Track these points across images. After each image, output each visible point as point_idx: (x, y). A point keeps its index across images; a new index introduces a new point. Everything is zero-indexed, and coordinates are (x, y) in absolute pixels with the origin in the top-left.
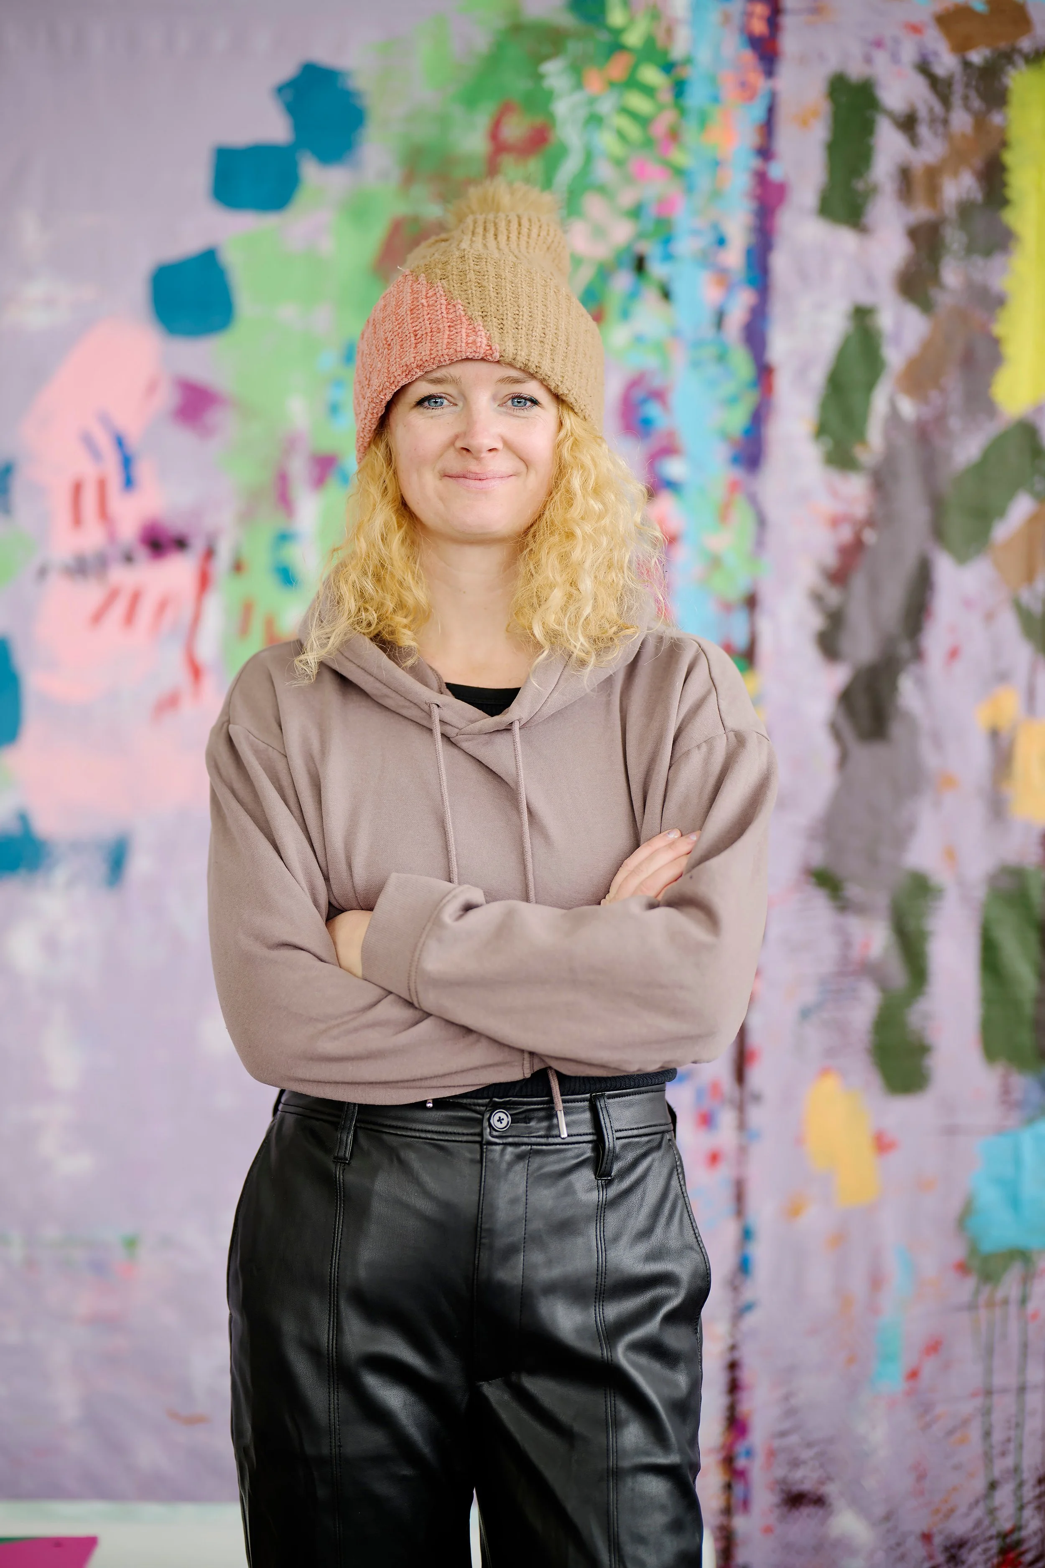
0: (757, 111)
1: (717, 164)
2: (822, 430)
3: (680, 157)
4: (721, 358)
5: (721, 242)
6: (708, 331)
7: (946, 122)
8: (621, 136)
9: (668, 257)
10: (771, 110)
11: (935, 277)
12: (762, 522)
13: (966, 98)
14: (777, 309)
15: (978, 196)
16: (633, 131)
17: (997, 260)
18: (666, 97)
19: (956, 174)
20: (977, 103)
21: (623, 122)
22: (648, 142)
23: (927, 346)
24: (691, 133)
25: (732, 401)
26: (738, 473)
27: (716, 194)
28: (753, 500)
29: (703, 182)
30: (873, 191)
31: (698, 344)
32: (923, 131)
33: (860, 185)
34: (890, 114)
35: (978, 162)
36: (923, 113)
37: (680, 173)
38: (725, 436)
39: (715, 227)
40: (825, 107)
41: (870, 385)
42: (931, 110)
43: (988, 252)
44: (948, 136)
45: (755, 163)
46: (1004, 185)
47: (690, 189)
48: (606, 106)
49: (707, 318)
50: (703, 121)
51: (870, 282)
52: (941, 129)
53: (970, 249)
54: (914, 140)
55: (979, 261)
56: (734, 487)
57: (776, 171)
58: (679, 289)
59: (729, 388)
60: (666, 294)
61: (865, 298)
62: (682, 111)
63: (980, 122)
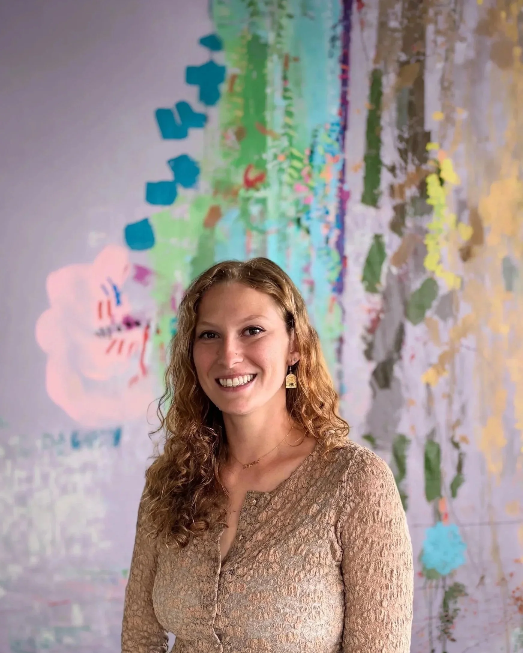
0: (339, 166)
1: (325, 185)
2: (364, 279)
3: (312, 183)
4: (328, 254)
5: (327, 213)
6: (323, 245)
7: (406, 169)
8: (291, 176)
9: (309, 219)
10: (344, 166)
11: (403, 223)
12: (344, 312)
13: (413, 160)
14: (347, 236)
15: (418, 194)
16: (295, 174)
17: (426, 217)
18: (306, 161)
19: (410, 187)
20: (417, 162)
21: (292, 171)
22: (300, 178)
23: (401, 248)
24: (315, 174)
25: (332, 269)
26: (335, 295)
27: (325, 196)
28: (341, 304)
29: (320, 192)
30: (381, 193)
31: (320, 249)
32: (398, 172)
33: (376, 192)
34: (386, 166)
35: (418, 183)
36: (398, 166)
37: (312, 188)
38: (330, 282)
39: (325, 207)
40: (363, 164)
41: (381, 262)
42: (401, 165)
43: (422, 215)
44: (407, 174)
45: (338, 184)
46: (426, 190)
47: (315, 194)
48: (285, 165)
49: (323, 240)
50: (320, 170)
51: (380, 226)
52: (404, 171)
53: (415, 214)
54: (395, 175)
55: (418, 217)
56: (334, 299)
57: (346, 187)
58: (312, 230)
59: (331, 264)
60: (308, 231)
61: (379, 232)
62: (312, 167)
63: (418, 169)
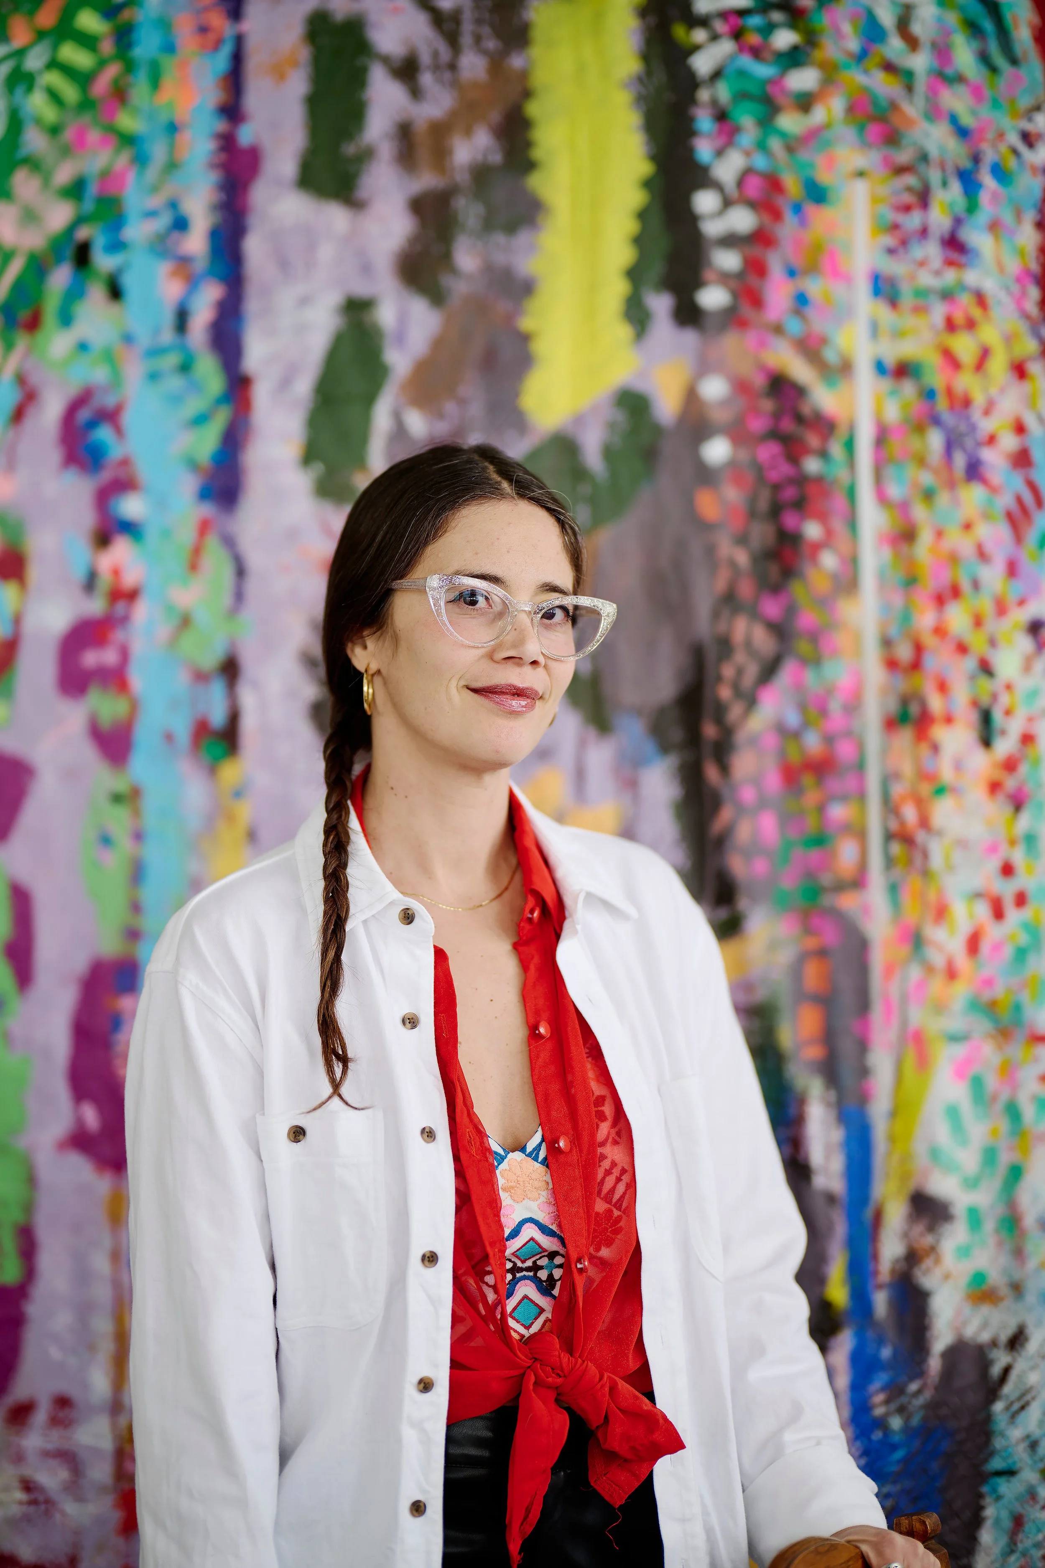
0: (221, 61)
1: (173, 128)
2: (309, 456)
3: (126, 121)
4: (185, 368)
5: (181, 224)
6: (168, 336)
7: (453, 67)
8: (54, 96)
9: (117, 246)
10: (238, 59)
11: (446, 259)
12: (241, 572)
13: (478, 39)
14: (252, 305)
15: (497, 158)
16: (70, 93)
17: (523, 237)
18: (107, 47)
19: (468, 132)
20: (491, 44)
21: (54, 78)
22: (86, 104)
23: (438, 344)
24: (140, 90)
25: (200, 420)
26: (207, 510)
27: (172, 166)
28: (229, 542)
29: (158, 152)
30: (367, 155)
31: (156, 352)
32: (426, 79)
33: (350, 149)
34: (386, 60)
35: (496, 116)
36: (425, 58)
37: (129, 140)
38: (193, 466)
39: (173, 205)
40: (304, 54)
41: (370, 399)
42: (436, 55)
43: (512, 227)
44: (455, 84)
45: (221, 125)
46: (528, 144)
47: (140, 160)
48: (34, 61)
49: (168, 318)
50: (155, 82)
51: (366, 269)
52: (447, 75)
53: (489, 225)
54: (416, 93)
55: (500, 238)
56: (204, 527)
57: (246, 135)
58: (130, 282)
59: (195, 405)
60: (115, 292)
61: (361, 289)
62: (130, 66)
63: (497, 64)
